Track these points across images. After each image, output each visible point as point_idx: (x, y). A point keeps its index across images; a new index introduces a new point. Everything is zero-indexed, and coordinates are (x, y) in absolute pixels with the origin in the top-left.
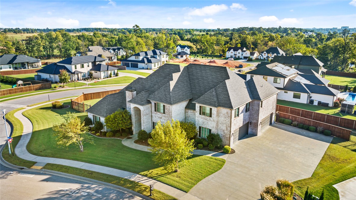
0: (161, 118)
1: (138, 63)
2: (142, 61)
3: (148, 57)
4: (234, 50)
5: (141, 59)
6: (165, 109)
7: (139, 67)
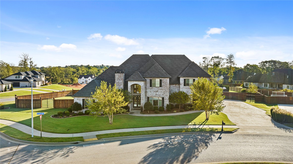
0: (157, 91)
1: (20, 82)
2: (25, 80)
3: (30, 76)
4: (85, 78)
5: (23, 78)
6: (162, 83)
7: (20, 85)
